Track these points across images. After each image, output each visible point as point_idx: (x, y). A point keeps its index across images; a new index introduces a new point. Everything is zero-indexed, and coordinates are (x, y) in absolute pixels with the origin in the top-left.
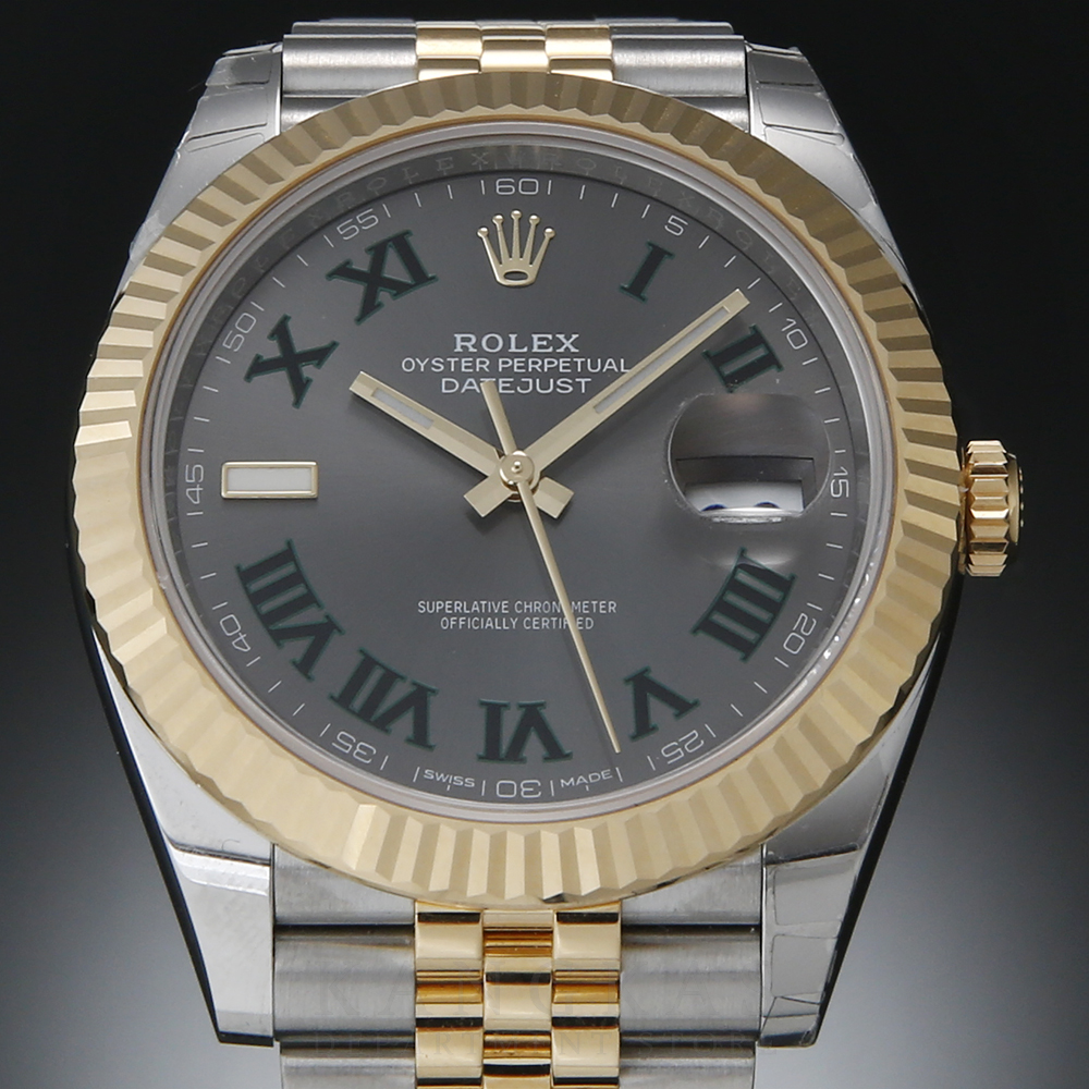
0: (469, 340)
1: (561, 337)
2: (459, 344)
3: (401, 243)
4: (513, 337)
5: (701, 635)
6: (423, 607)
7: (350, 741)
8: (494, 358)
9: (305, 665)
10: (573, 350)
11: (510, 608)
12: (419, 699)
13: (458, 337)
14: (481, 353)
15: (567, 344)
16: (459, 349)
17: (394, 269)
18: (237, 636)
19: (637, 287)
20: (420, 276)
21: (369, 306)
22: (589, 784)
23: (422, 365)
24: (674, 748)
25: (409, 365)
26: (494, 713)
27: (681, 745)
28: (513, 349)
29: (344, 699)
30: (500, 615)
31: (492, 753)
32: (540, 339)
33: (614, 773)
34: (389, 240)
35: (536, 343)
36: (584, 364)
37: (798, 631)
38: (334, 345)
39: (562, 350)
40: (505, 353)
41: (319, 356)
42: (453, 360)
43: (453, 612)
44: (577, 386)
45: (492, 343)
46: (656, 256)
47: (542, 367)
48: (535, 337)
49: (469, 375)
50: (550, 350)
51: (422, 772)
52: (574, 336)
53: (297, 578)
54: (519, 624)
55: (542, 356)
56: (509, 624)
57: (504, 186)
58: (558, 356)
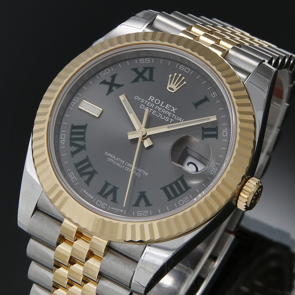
0: (153, 98)
1: (173, 108)
2: (150, 98)
3: (151, 69)
4: (163, 102)
5: (162, 190)
7: (72, 175)
8: (156, 105)
9: (73, 153)
10: (174, 112)
11: (125, 163)
12: (92, 174)
13: (151, 97)
14: (153, 103)
15: (174, 110)
16: (149, 99)
17: (147, 75)
18: (63, 140)
19: (197, 105)
20: (151, 79)
21: (136, 80)
22: (117, 211)
23: (139, 99)
24: (141, 212)
26: (107, 184)
27: (142, 213)
28: (161, 105)
29: (77, 165)
30: (121, 163)
31: (101, 193)
32: (168, 106)
33: (124, 211)
34: (149, 68)
35: (167, 106)
36: (174, 116)
37: (184, 200)
38: (123, 85)
39: (171, 111)
40: (159, 105)
41: (118, 86)
42: (146, 101)
43: (112, 158)
44: (170, 120)
45: (157, 102)
46: (206, 99)
47: (165, 112)
48: (168, 105)
49: (148, 106)
50: (169, 109)
51: (83, 190)
52: (176, 109)
53: (84, 133)
54: (124, 168)
55: (166, 110)
56: (122, 166)
57: (182, 67)
58: (169, 111)
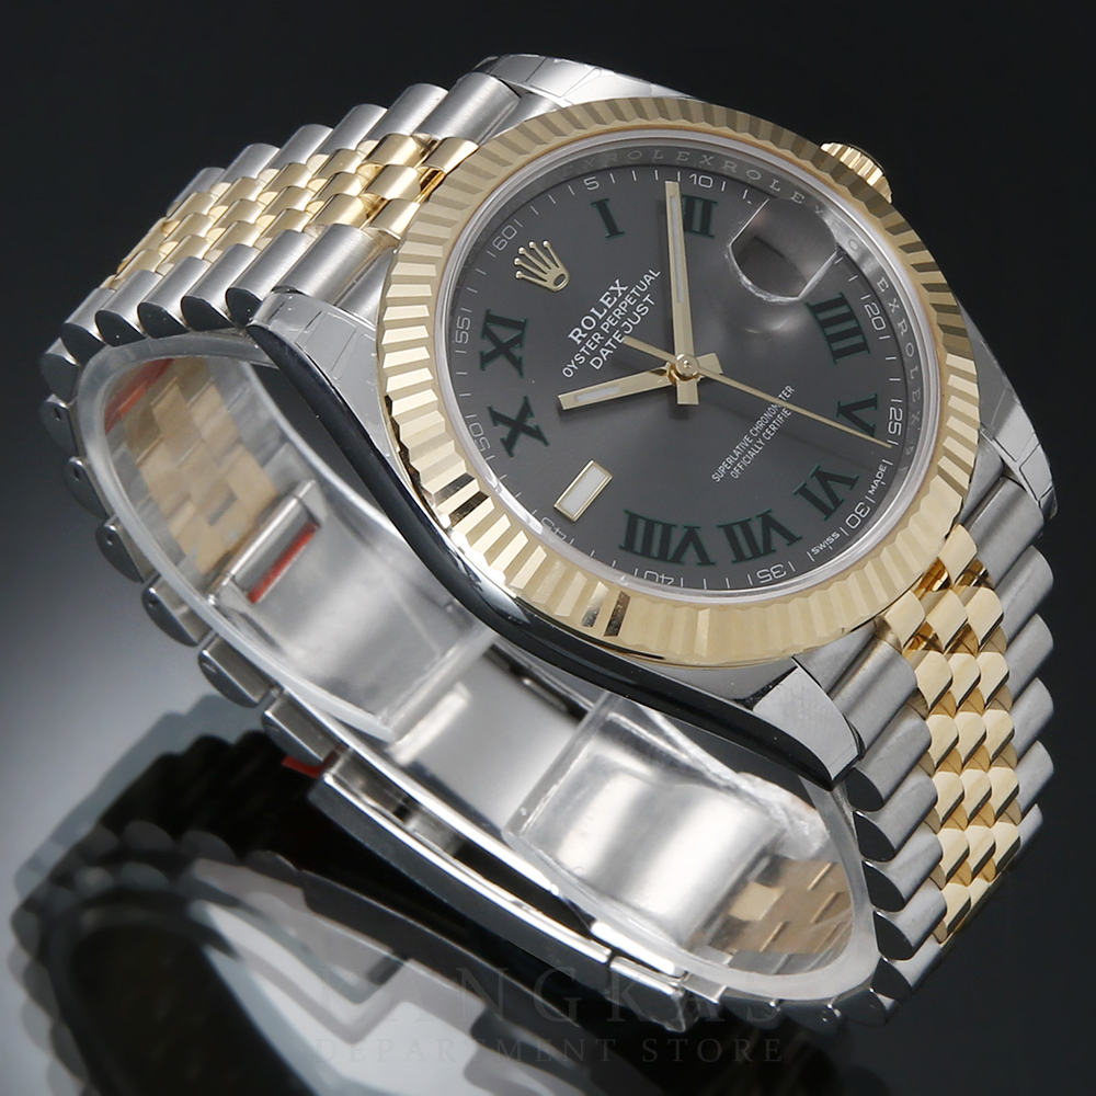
0: (577, 332)
1: (612, 288)
2: (575, 339)
3: (491, 319)
4: (593, 310)
5: (840, 361)
6: (717, 477)
7: (765, 573)
8: (597, 329)
9: (705, 560)
10: (625, 289)
11: (751, 437)
12: (769, 522)
13: (571, 336)
14: (590, 333)
15: (619, 289)
16: (579, 342)
17: (506, 335)
18: (660, 579)
19: (613, 231)
20: (521, 326)
21: (517, 364)
22: (882, 481)
23: (573, 366)
24: (893, 425)
25: (568, 373)
26: (805, 493)
27: (894, 420)
28: (601, 316)
29: (740, 557)
30: (751, 445)
31: (827, 512)
32: (605, 299)
33: (885, 464)
34: (485, 324)
35: (606, 303)
36: (637, 290)
37: (873, 316)
38: (526, 398)
39: (620, 294)
40: (600, 322)
41: (526, 410)
42: (583, 349)
43: (731, 466)
44: (647, 303)
45: (588, 323)
46: (602, 206)
47: (622, 311)
48: (602, 300)
49: (598, 349)
50: (616, 299)
51: (812, 554)
52: (617, 282)
53: (650, 525)
54: (763, 440)
55: (616, 306)
56: (760, 445)
57: (500, 244)
58: (622, 299)
